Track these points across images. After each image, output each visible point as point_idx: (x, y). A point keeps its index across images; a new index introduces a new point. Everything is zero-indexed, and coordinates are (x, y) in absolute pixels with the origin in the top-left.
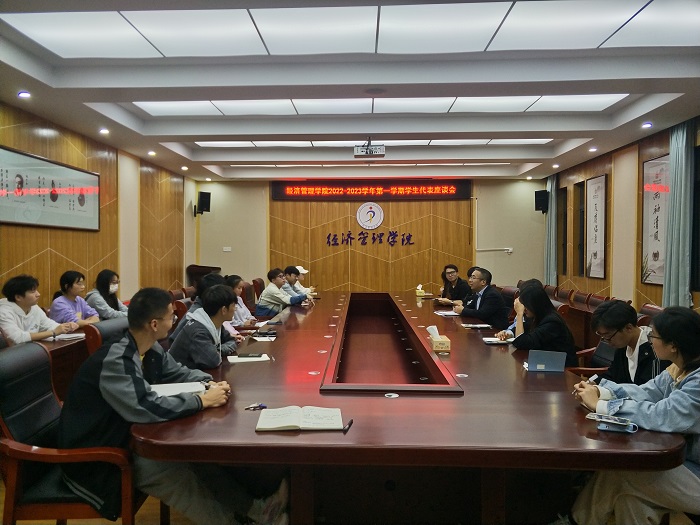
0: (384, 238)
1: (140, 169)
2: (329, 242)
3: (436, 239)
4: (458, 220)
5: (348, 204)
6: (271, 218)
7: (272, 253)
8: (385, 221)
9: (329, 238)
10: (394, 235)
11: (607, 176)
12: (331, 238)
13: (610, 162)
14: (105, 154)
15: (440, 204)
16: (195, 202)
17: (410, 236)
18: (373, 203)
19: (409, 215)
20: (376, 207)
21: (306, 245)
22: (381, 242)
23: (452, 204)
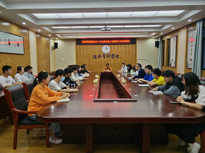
1: (36, 35)
3: (126, 56)
4: (132, 50)
6: (76, 50)
7: (77, 61)
8: (111, 51)
9: (94, 56)
10: (113, 55)
11: (177, 36)
13: (178, 32)
14: (25, 31)
15: (127, 45)
16: (53, 46)
17: (118, 55)
19: (118, 49)
21: (87, 58)
22: (109, 57)
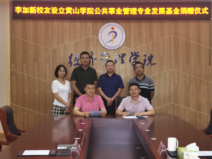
0: (127, 59)
2: (70, 62)
4: (199, 41)
5: (90, 24)
6: (11, 38)
7: (12, 73)
8: (127, 42)
9: (70, 58)
10: (135, 55)
12: (73, 58)
15: (181, 25)
17: (152, 56)
18: (115, 24)
19: (151, 36)
20: (118, 27)
21: (47, 65)
22: (123, 62)
23: (192, 25)
